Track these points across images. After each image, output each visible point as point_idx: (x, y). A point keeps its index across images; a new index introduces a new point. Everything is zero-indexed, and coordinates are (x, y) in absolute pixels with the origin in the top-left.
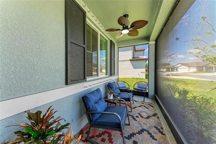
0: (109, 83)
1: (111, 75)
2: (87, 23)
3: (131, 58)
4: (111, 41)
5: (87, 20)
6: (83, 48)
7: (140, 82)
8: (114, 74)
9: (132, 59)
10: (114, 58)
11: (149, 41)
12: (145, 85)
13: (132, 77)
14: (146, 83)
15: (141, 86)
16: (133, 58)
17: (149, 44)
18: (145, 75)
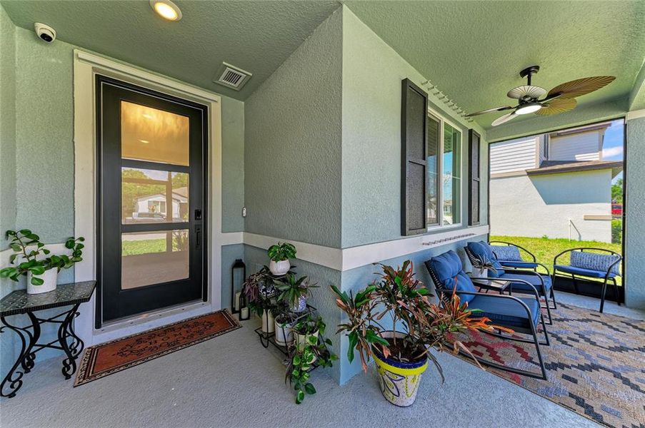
0: (469, 244)
1: (470, 224)
2: (429, 115)
3: (534, 166)
4: (471, 131)
5: (430, 109)
6: (422, 167)
7: (582, 249)
8: (478, 221)
9: (540, 167)
10: (479, 177)
11: (627, 110)
12: (605, 259)
13: (540, 236)
14: (613, 253)
15: (586, 261)
16: (543, 164)
17: (627, 119)
18: (610, 229)
